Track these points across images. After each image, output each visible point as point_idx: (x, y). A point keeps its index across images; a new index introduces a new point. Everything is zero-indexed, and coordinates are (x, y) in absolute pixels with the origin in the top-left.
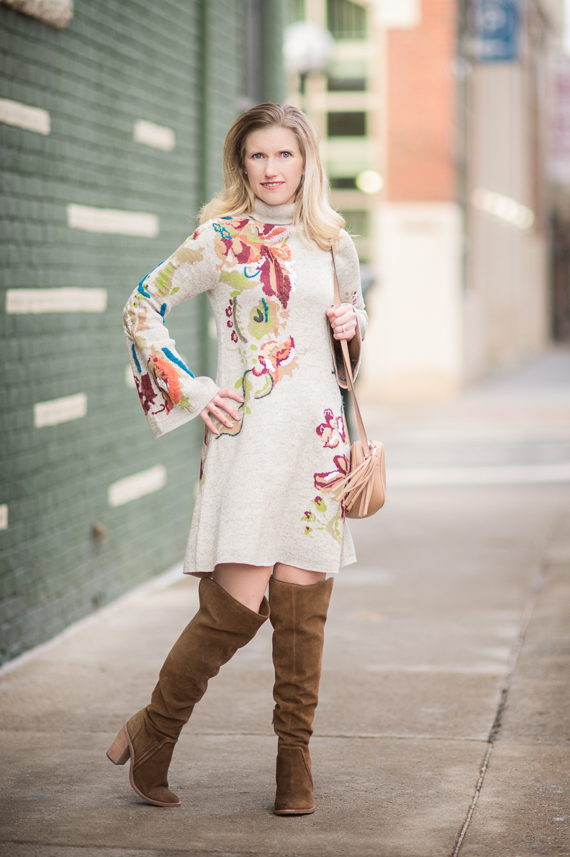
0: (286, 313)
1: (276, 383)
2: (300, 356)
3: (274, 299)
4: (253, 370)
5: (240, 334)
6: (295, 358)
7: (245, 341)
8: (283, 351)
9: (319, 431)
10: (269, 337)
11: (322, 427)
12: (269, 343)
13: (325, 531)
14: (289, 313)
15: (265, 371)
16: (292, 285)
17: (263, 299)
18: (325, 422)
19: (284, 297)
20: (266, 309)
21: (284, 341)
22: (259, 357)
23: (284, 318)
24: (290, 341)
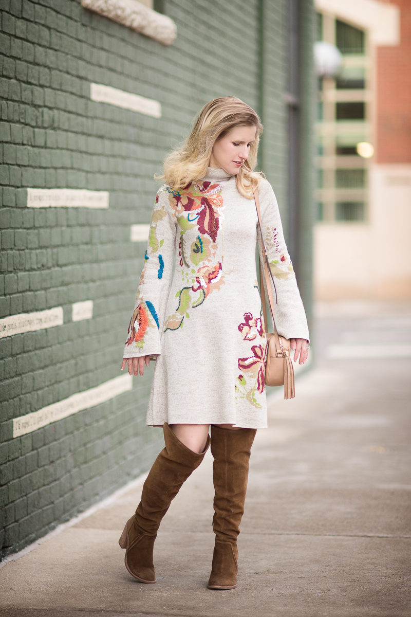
0: (216, 245)
1: (207, 295)
2: (226, 276)
3: (206, 236)
4: (192, 287)
5: (185, 261)
6: (222, 277)
7: (188, 266)
8: (213, 272)
9: (240, 329)
10: (204, 263)
11: (241, 325)
12: (203, 268)
13: (245, 399)
14: (218, 246)
15: (200, 287)
16: (220, 225)
17: (199, 236)
18: (244, 322)
19: (213, 235)
20: (201, 243)
21: (214, 266)
22: (196, 278)
23: (214, 249)
24: (219, 265)
